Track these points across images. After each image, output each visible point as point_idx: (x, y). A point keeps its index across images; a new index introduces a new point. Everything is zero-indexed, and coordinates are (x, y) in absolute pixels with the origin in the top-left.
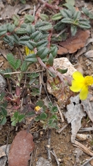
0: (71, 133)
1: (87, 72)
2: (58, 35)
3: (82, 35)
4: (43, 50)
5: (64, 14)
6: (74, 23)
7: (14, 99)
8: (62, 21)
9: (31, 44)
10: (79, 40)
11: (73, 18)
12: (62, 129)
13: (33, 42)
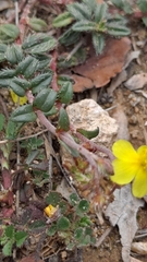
0: (120, 244)
1: (135, 118)
2: (69, 56)
3: (115, 48)
4: (45, 96)
5: (76, 14)
6: (98, 28)
8: (74, 28)
9: (20, 84)
10: (112, 59)
11: (94, 18)
12: (103, 238)
13: (23, 81)
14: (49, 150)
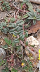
2: (27, 25)
5: (29, 15)
7: (11, 61)
10: (37, 26)
13: (16, 32)
14: (22, 49)
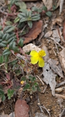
2: (22, 31)
3: (38, 25)
4: (12, 45)
6: (29, 19)
7: (6, 82)
9: (4, 43)
10: (37, 29)
12: (45, 89)
